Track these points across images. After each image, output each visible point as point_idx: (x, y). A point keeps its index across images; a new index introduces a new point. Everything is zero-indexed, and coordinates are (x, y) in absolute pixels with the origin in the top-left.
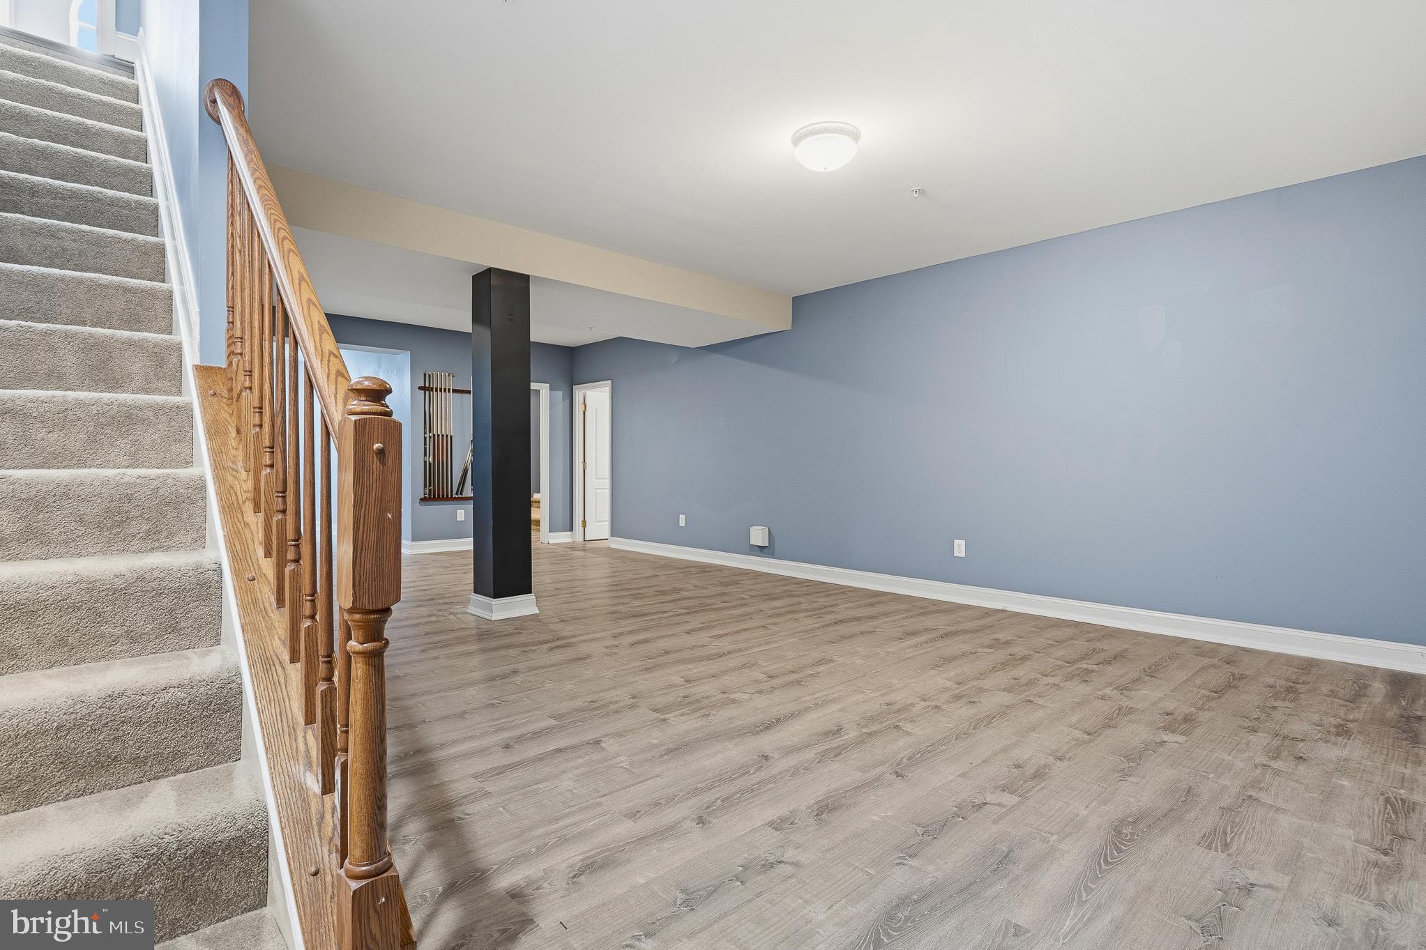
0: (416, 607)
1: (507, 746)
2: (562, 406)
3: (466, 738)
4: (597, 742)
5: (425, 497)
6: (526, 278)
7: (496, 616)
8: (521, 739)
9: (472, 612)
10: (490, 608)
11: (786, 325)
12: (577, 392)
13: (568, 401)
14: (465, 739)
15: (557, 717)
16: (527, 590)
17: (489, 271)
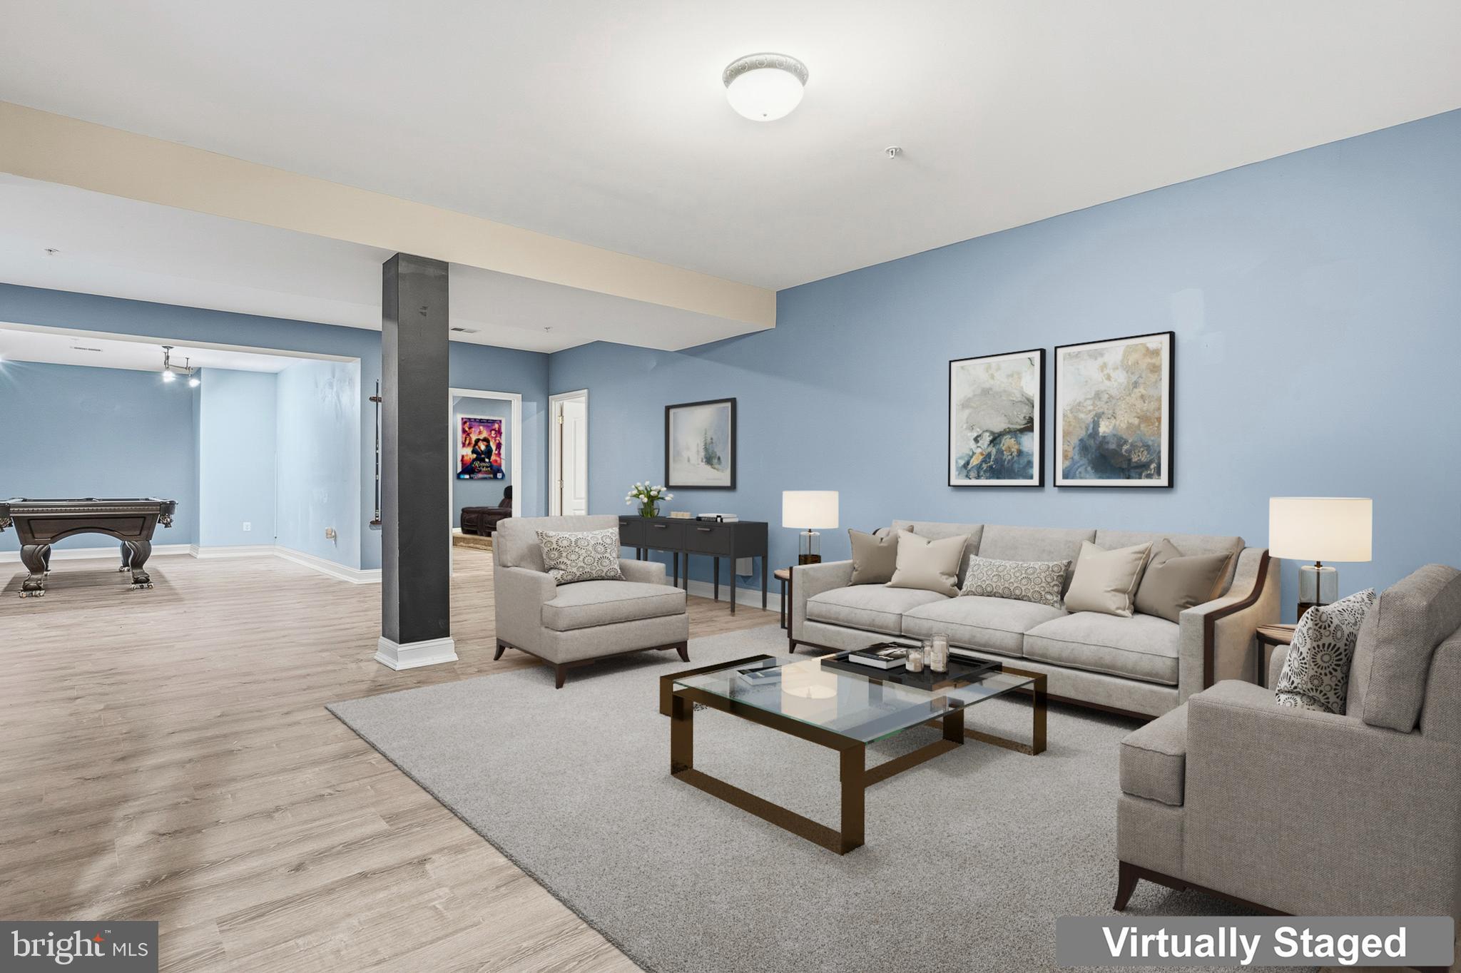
0: (320, 652)
1: (299, 868)
2: (536, 419)
3: (252, 852)
4: (423, 861)
5: (377, 521)
6: (444, 266)
7: (400, 665)
8: (320, 857)
9: (378, 659)
10: (395, 655)
11: (768, 322)
12: (553, 402)
13: (543, 413)
14: (251, 854)
15: (391, 818)
16: (442, 631)
17: (397, 257)
